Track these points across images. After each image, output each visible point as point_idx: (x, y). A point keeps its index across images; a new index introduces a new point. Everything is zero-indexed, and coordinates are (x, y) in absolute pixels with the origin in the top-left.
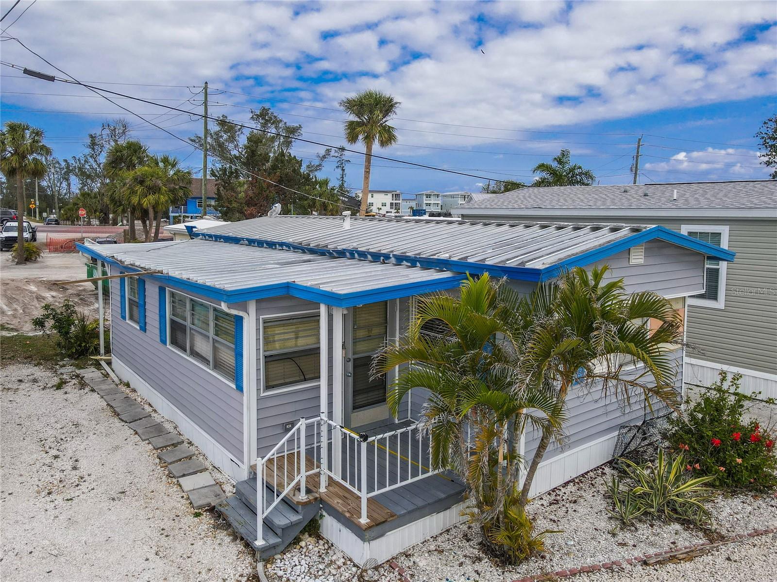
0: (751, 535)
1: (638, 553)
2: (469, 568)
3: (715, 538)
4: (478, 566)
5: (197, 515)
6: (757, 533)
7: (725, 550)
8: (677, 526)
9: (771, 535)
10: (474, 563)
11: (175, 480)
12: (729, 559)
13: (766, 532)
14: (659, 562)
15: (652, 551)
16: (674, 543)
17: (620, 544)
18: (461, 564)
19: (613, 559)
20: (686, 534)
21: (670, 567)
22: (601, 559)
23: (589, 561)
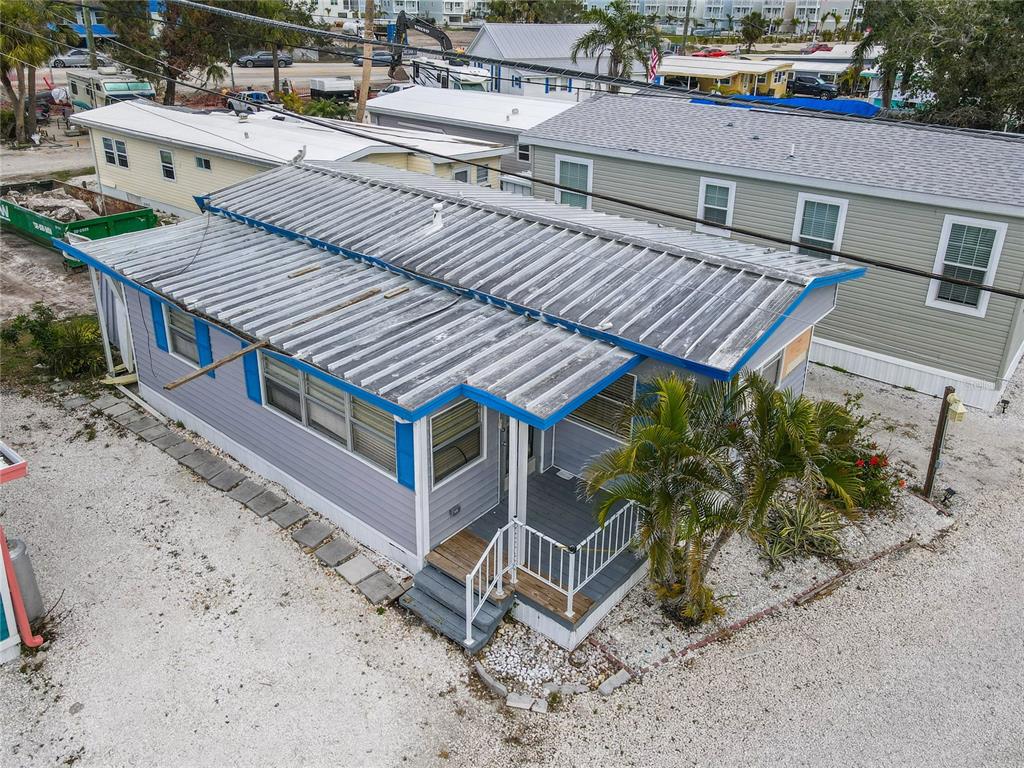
0: (873, 560)
1: (789, 594)
2: (660, 636)
3: (846, 567)
4: (667, 633)
5: (381, 611)
6: (877, 556)
7: (855, 578)
8: (815, 559)
9: (887, 557)
10: (663, 630)
11: (332, 570)
12: (858, 588)
13: (884, 553)
14: (807, 601)
15: (800, 590)
16: (814, 578)
17: (774, 587)
18: (652, 633)
19: (772, 604)
20: (822, 567)
21: (816, 603)
22: (762, 606)
23: (754, 610)
